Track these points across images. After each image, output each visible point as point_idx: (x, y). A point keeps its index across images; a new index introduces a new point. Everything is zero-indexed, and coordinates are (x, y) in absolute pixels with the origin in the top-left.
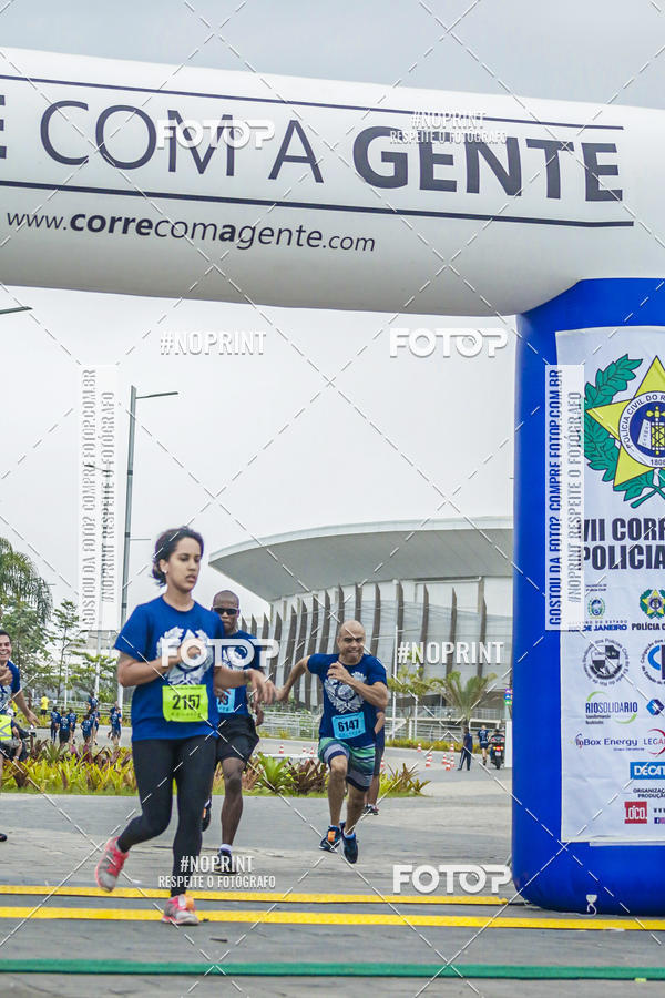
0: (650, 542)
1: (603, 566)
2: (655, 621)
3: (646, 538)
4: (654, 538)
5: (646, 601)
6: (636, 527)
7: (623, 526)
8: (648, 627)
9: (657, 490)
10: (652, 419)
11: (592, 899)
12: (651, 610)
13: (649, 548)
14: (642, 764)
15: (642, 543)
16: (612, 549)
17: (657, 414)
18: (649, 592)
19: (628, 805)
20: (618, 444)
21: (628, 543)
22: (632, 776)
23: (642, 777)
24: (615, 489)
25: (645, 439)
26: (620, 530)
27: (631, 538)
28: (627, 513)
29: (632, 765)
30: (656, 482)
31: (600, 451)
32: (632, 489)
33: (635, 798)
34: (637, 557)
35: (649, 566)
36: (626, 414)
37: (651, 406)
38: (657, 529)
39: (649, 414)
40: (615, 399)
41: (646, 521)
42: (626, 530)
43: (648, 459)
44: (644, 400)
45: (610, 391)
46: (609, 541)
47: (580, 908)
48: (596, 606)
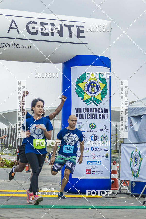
0: (91, 113)
1: (81, 118)
2: (92, 130)
3: (90, 112)
4: (92, 112)
5: (90, 126)
6: (88, 110)
7: (85, 109)
8: (91, 131)
9: (93, 101)
10: (92, 86)
11: (79, 191)
12: (91, 128)
13: (91, 114)
14: (89, 161)
15: (90, 113)
16: (83, 114)
17: (93, 85)
18: (91, 124)
19: (87, 170)
20: (84, 91)
21: (86, 113)
22: (88, 164)
23: (89, 164)
24: (84, 101)
25: (90, 90)
26: (85, 110)
27: (87, 112)
28: (86, 106)
29: (88, 161)
30: (93, 100)
31: (80, 93)
32: (87, 101)
33: (88, 169)
34: (89, 116)
35: (91, 118)
36: (86, 85)
37: (91, 83)
38: (93, 110)
39: (91, 85)
40: (84, 82)
41: (90, 108)
42: (86, 110)
43: (91, 95)
44: (90, 82)
45: (82, 80)
46: (82, 113)
47: (76, 193)
48: (80, 127)
